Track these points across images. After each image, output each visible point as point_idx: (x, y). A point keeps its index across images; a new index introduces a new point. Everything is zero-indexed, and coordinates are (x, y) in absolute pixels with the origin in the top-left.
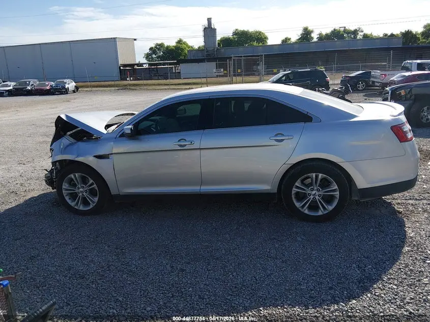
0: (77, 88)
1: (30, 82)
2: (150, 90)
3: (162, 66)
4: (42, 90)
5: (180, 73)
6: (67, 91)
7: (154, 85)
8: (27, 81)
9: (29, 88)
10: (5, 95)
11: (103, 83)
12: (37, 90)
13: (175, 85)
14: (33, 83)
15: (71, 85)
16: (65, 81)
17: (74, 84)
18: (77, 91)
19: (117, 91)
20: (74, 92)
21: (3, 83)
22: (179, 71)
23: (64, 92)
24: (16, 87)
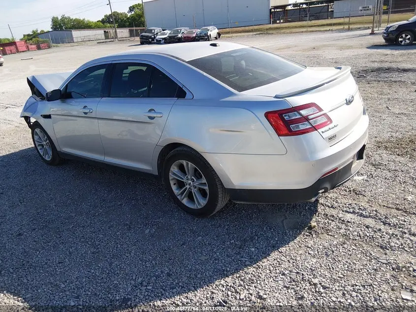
0: (219, 34)
1: (181, 30)
2: (287, 33)
3: (320, 5)
4: (188, 37)
5: (332, 11)
6: (208, 38)
7: (296, 27)
8: (178, 30)
9: (180, 36)
10: (162, 42)
11: (247, 28)
12: (185, 37)
13: (318, 26)
14: (184, 31)
15: (213, 32)
16: (209, 28)
17: (216, 31)
18: (219, 37)
19: (254, 36)
20: (216, 38)
21: (162, 32)
22: (333, 10)
23: (206, 39)
24: (171, 35)
